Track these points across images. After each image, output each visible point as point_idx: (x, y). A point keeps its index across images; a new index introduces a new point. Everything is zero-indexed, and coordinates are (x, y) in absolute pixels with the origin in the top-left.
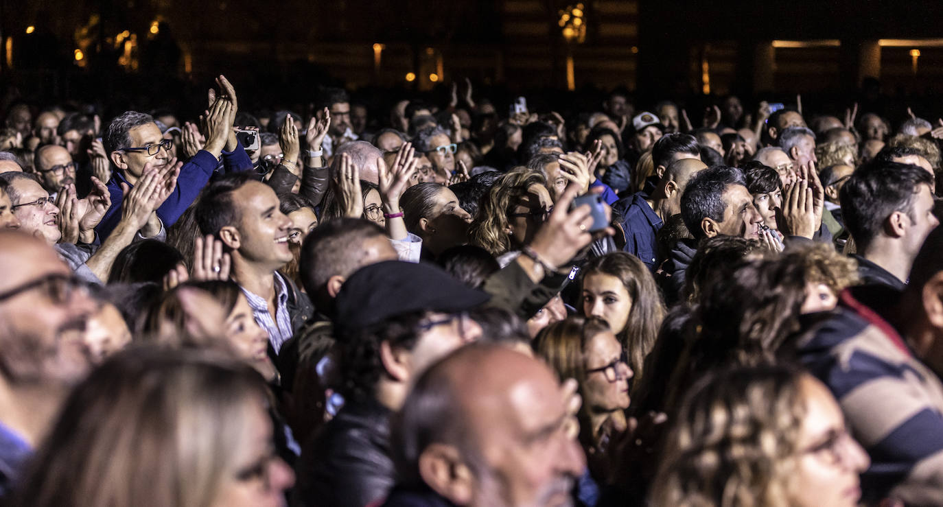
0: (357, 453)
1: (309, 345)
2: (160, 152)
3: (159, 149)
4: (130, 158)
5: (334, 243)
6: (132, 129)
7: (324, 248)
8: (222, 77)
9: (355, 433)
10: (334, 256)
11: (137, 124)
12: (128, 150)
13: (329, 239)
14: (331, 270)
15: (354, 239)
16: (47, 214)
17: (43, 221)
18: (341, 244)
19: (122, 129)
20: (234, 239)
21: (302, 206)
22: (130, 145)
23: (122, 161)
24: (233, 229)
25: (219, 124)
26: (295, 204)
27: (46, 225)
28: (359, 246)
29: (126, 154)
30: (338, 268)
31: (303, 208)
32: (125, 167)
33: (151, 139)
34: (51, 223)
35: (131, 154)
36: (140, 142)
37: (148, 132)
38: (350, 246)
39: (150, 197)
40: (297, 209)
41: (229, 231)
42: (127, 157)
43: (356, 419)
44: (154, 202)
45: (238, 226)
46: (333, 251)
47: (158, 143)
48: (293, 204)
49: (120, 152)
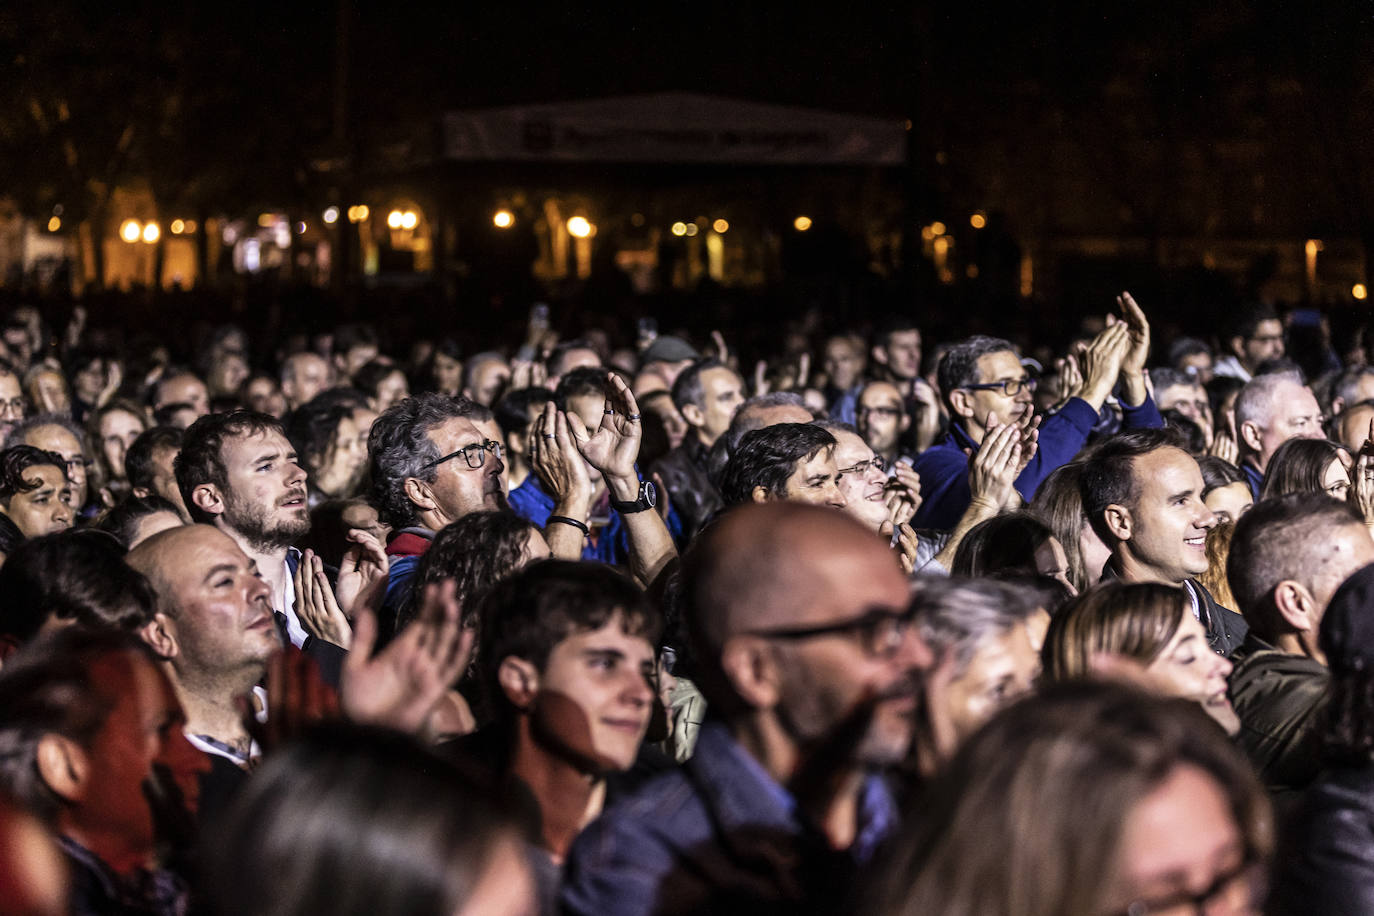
0: (1351, 847)
1: (1249, 684)
2: (1020, 394)
3: (1020, 388)
4: (977, 401)
5: (1286, 531)
6: (983, 357)
7: (1271, 539)
8: (1127, 295)
9: (1347, 816)
10: (1286, 550)
11: (989, 350)
12: (975, 387)
13: (1278, 524)
14: (1278, 574)
15: (1316, 526)
16: (870, 483)
17: (863, 495)
18: (1298, 534)
19: (967, 358)
20: (1123, 526)
21: (1233, 480)
22: (978, 380)
23: (965, 405)
24: (1124, 511)
25: (1104, 358)
26: (1223, 477)
27: (867, 502)
28: (1325, 538)
29: (972, 394)
30: (1292, 569)
31: (1235, 484)
32: (969, 413)
33: (1009, 373)
34: (875, 497)
35: (980, 393)
36: (993, 377)
37: (1003, 364)
38: (1311, 536)
39: (1007, 463)
40: (1226, 484)
41: (1117, 512)
42: (972, 399)
43: (1351, 795)
44: (1013, 469)
45: (1131, 508)
46: (1285, 542)
47: (1017, 378)
48: (1219, 476)
49: (964, 391)
